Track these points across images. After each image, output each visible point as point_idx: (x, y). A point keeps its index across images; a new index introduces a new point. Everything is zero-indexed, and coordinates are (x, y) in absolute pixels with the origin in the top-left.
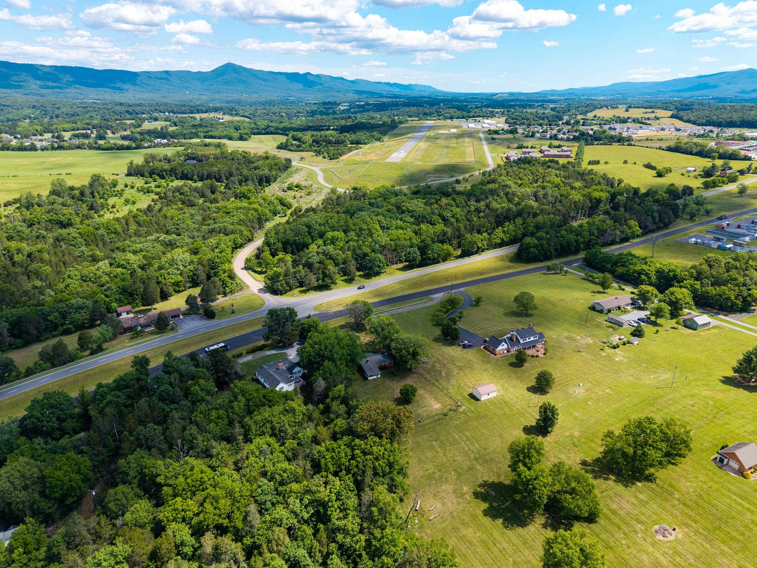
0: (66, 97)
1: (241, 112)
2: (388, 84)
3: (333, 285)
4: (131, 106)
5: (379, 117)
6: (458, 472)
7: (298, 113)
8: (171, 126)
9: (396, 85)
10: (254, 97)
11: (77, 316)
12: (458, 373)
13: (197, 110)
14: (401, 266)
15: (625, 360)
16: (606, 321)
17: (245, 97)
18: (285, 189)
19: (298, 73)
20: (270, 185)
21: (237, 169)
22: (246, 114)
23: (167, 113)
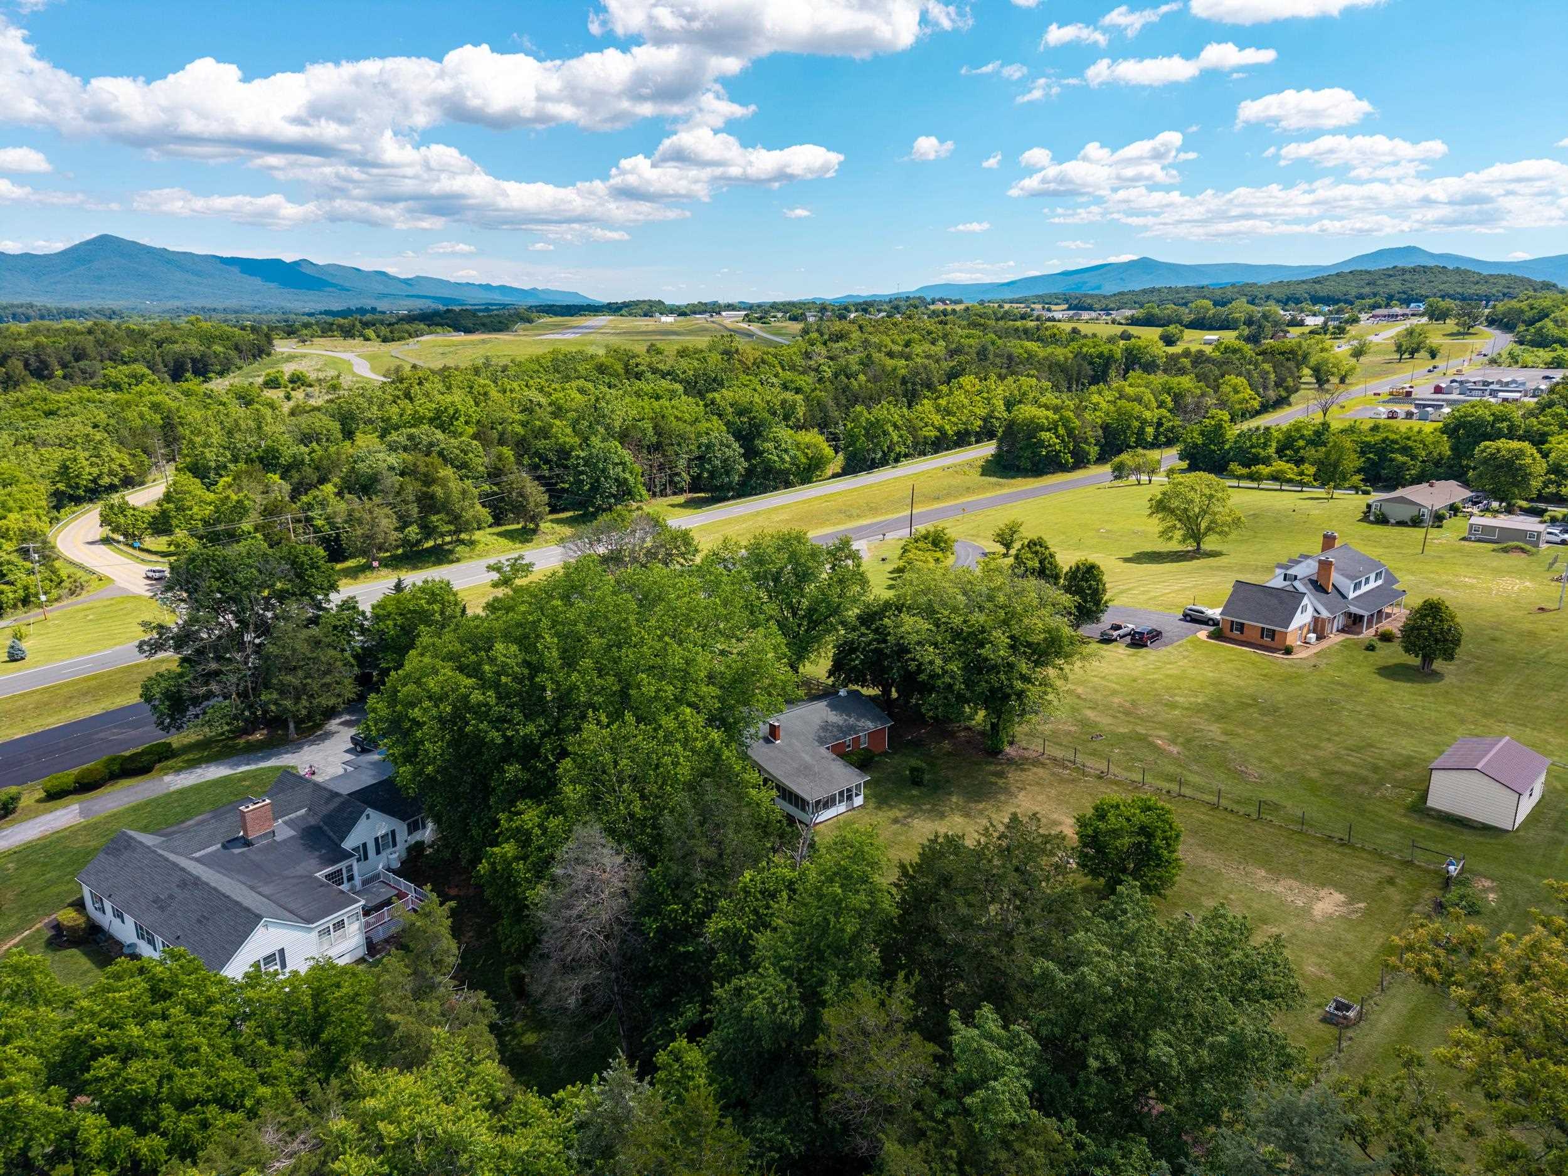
14: (681, 499)
20: (208, 379)
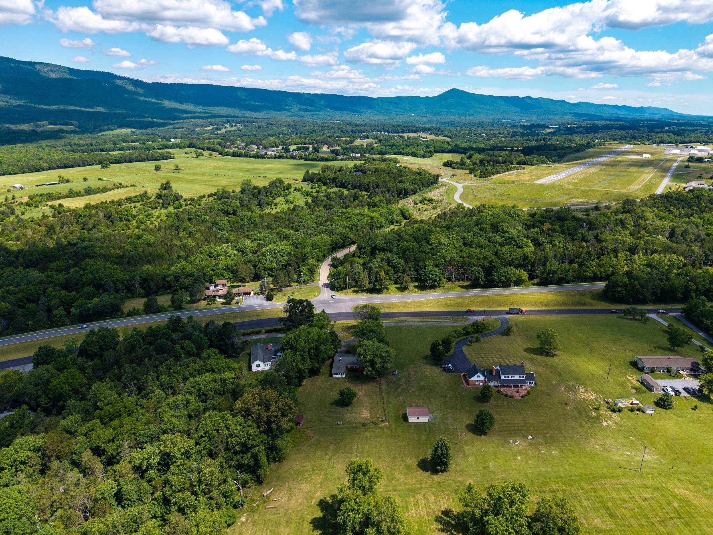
0: (318, 118)
1: (446, 133)
2: (616, 107)
3: (385, 290)
4: (357, 126)
5: (578, 139)
6: (327, 478)
7: (499, 134)
8: (376, 143)
9: (625, 108)
10: (470, 119)
11: (185, 281)
12: (414, 392)
13: (409, 130)
14: (466, 283)
15: (614, 427)
16: (638, 381)
17: (461, 119)
18: (417, 202)
19: (518, 97)
20: (407, 197)
21: (385, 182)
22: (450, 134)
23: (383, 133)
